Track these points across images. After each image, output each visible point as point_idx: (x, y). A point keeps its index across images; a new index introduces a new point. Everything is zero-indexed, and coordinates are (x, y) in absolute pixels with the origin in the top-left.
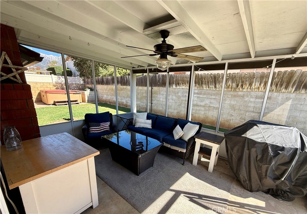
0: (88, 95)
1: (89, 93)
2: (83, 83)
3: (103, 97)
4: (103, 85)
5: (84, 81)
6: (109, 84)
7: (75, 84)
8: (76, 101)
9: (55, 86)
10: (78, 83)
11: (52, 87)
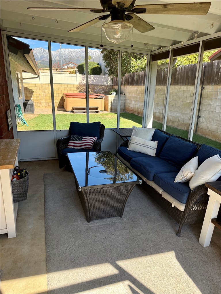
0: (113, 101)
1: (113, 98)
2: (111, 84)
3: (131, 104)
4: (133, 85)
5: (113, 80)
6: (140, 84)
7: (101, 85)
8: (97, 108)
9: (79, 89)
10: (105, 83)
11: (75, 89)
